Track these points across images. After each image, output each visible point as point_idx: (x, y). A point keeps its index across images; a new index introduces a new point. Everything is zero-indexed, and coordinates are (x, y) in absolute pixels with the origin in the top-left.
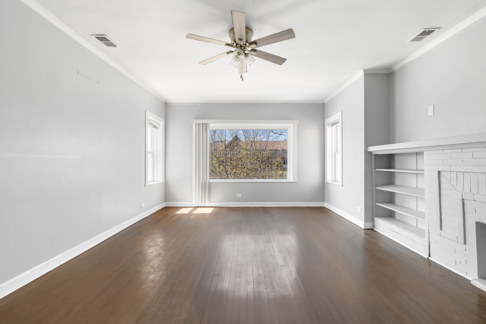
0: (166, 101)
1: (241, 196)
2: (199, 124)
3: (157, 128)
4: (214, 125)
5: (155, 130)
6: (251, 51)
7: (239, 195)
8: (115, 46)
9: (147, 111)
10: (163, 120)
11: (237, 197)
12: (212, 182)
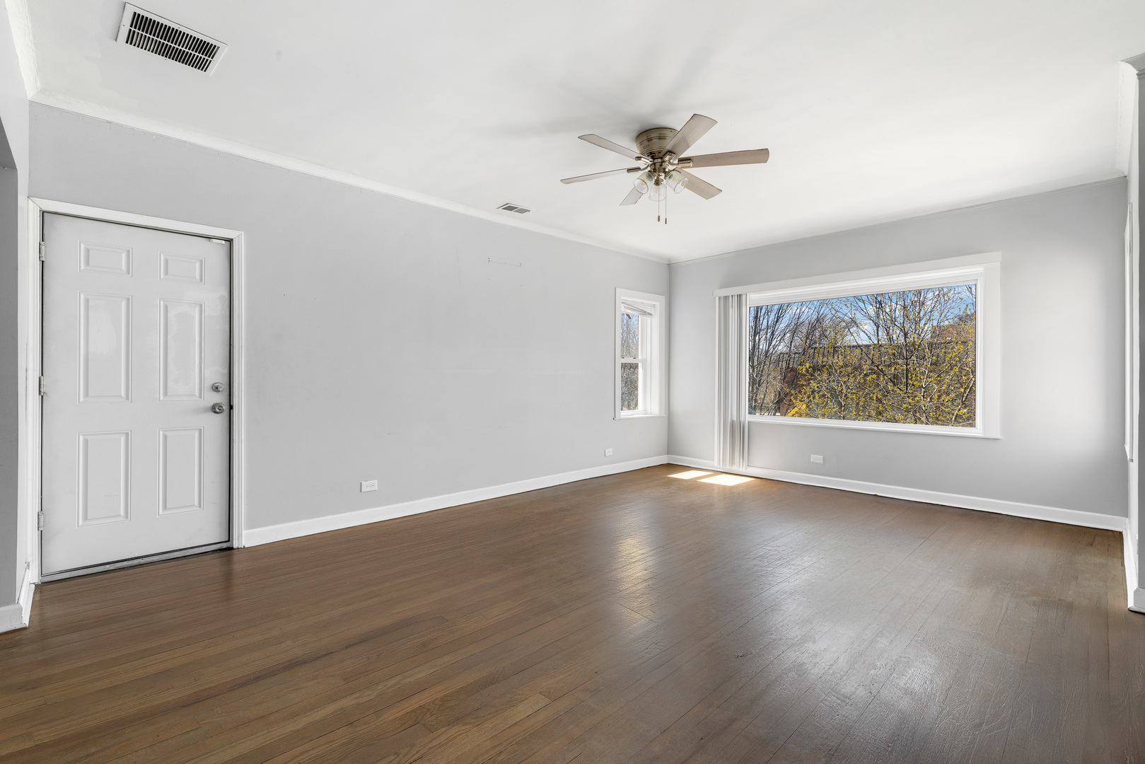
0: (669, 261)
1: (821, 461)
2: (726, 298)
3: (651, 315)
4: (757, 297)
5: (648, 319)
6: (678, 164)
7: (817, 458)
8: (529, 211)
9: (617, 289)
10: (663, 298)
11: (813, 463)
12: (754, 423)
